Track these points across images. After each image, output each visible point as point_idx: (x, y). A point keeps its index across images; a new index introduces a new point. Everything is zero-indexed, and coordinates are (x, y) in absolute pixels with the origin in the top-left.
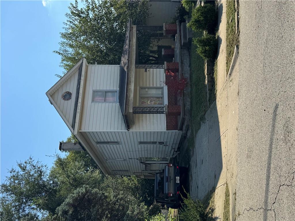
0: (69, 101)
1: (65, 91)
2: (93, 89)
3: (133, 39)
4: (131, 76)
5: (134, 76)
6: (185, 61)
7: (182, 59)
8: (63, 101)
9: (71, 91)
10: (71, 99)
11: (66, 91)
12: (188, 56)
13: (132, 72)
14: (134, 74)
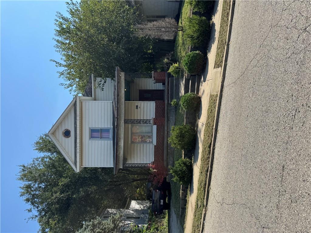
0: (70, 138)
1: (64, 129)
2: (90, 126)
3: (122, 90)
4: (120, 132)
5: (123, 132)
6: (171, 118)
7: (169, 116)
8: (64, 138)
9: (69, 129)
10: (71, 137)
11: (66, 129)
12: (175, 112)
13: (122, 128)
14: (123, 130)
